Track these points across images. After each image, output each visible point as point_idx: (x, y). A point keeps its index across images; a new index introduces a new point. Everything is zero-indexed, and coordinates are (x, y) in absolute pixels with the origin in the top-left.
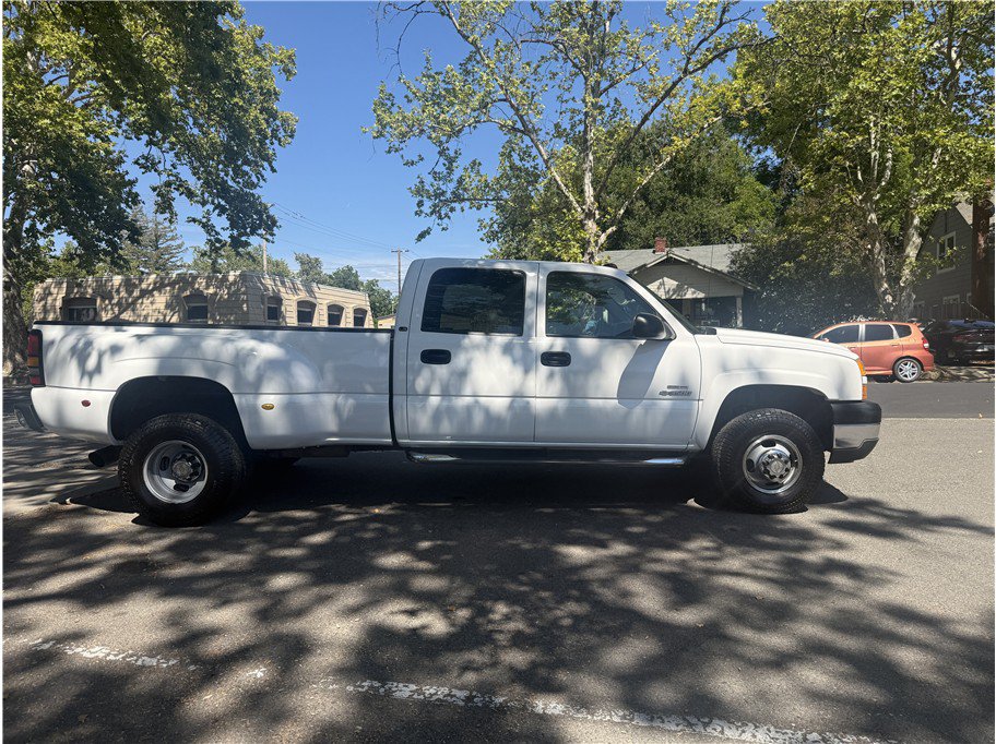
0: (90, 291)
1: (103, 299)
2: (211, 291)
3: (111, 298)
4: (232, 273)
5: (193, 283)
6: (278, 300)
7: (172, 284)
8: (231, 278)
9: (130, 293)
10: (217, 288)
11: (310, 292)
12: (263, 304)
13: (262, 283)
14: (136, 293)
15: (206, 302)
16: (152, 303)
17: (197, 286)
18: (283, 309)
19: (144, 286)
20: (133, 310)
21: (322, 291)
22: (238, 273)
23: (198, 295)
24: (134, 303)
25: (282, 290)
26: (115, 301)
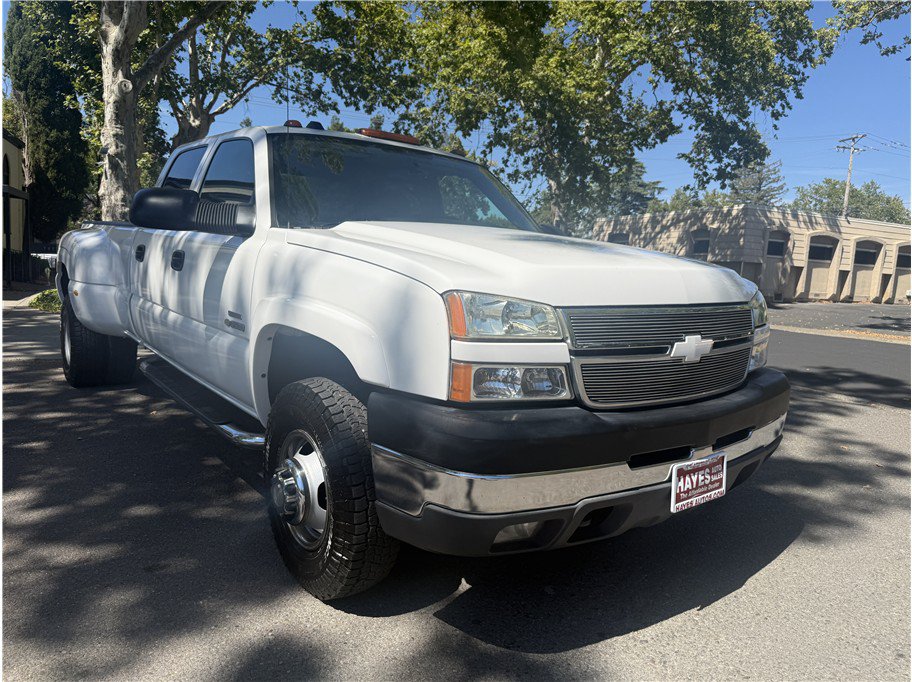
0: (627, 228)
1: (634, 234)
2: (715, 226)
3: (640, 234)
4: (736, 207)
5: (702, 218)
6: (786, 235)
7: (685, 220)
8: (734, 213)
9: (653, 228)
10: (721, 222)
11: (834, 225)
12: (764, 239)
13: (766, 217)
14: (657, 229)
15: (709, 236)
16: (668, 238)
17: (704, 221)
18: (790, 244)
19: (664, 222)
20: (654, 244)
21: (852, 225)
22: (742, 206)
23: (704, 229)
24: (655, 237)
25: (793, 223)
26: (642, 236)
